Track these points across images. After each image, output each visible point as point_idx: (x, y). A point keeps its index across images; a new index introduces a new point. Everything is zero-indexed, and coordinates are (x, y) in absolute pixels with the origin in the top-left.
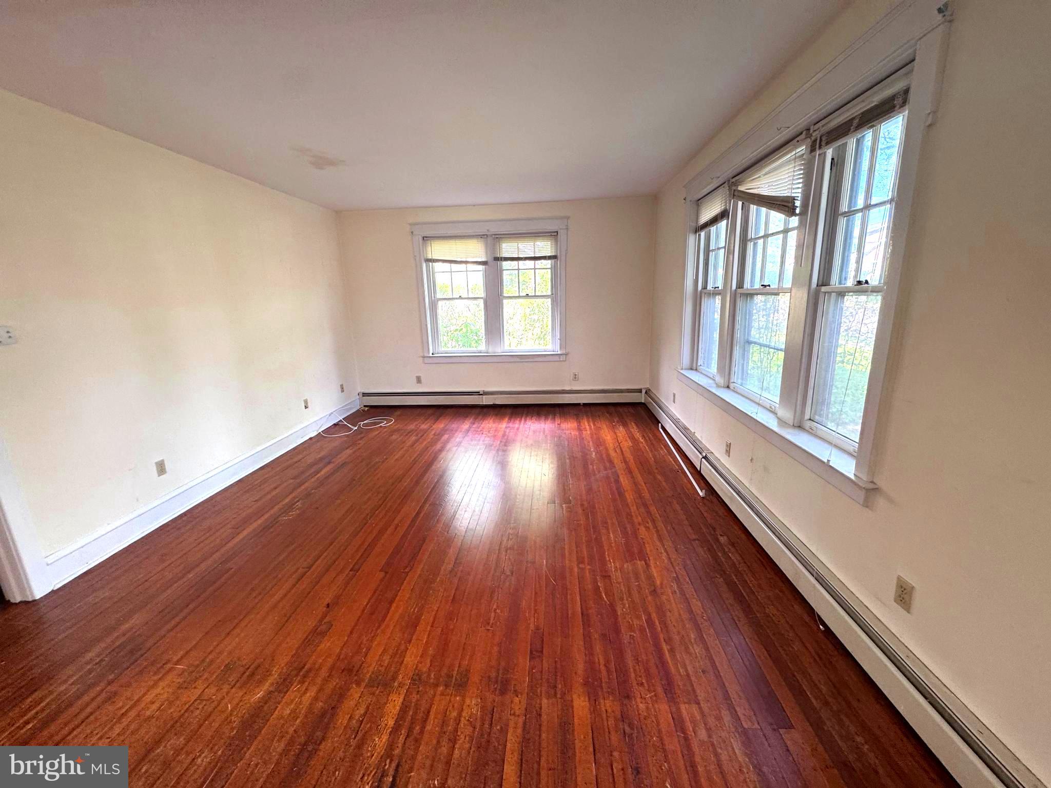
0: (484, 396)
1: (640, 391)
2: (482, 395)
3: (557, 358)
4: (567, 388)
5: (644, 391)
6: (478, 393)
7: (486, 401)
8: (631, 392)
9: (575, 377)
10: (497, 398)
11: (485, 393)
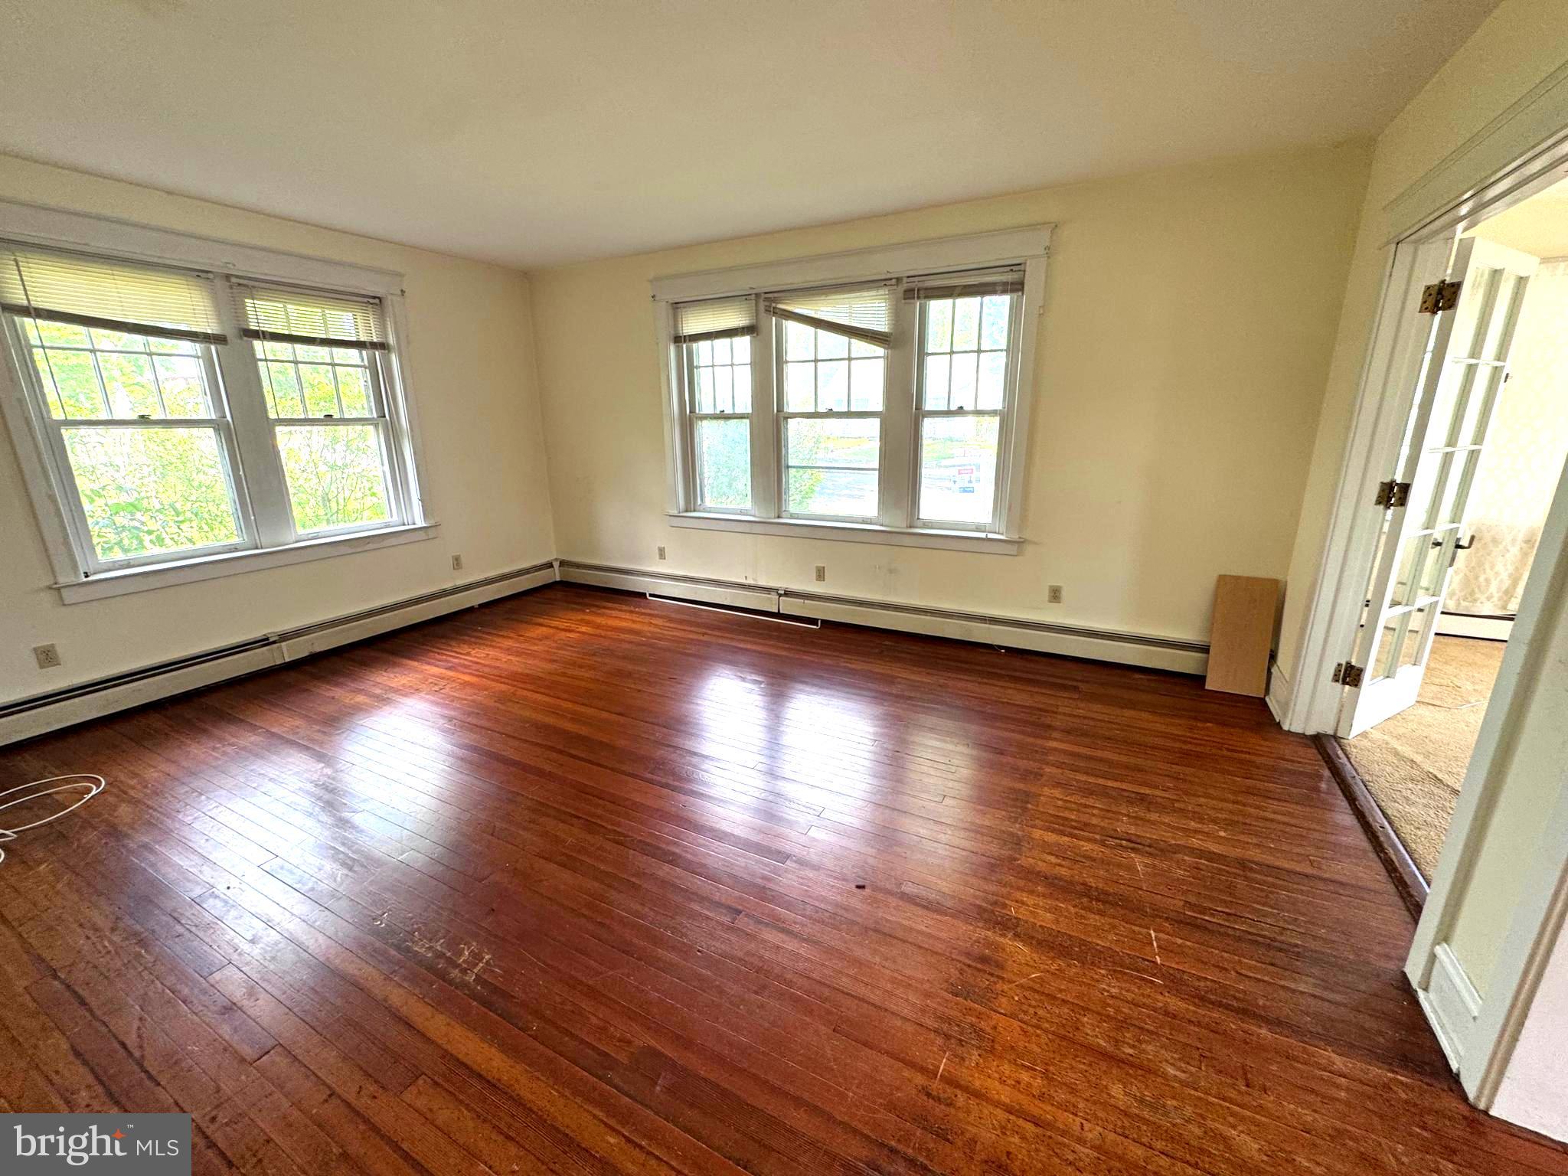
0: (283, 644)
1: (550, 565)
2: (274, 642)
3: (422, 535)
4: (448, 585)
5: (556, 565)
6: (265, 642)
7: (289, 652)
8: (540, 570)
9: (457, 562)
10: (316, 638)
11: (284, 637)
